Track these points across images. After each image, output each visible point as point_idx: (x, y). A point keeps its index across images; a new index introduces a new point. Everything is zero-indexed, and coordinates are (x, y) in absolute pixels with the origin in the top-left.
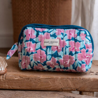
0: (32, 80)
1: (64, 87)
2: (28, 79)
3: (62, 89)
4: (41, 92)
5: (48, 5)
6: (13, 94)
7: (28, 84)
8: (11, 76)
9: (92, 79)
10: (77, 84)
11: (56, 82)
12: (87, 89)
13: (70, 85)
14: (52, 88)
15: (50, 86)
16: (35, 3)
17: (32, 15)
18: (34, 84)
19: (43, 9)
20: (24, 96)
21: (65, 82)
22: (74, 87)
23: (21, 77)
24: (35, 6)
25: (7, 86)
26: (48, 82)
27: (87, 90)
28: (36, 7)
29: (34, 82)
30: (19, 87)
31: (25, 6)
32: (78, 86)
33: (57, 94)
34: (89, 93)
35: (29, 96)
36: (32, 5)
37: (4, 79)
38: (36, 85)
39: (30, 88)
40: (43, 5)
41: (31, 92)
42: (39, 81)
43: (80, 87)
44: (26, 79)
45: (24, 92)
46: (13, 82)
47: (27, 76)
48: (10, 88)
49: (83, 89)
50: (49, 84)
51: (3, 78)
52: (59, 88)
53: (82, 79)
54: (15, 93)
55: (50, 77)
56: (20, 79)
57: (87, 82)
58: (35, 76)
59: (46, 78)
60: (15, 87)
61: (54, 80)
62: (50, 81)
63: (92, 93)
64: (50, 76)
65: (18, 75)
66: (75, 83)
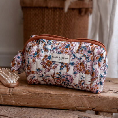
0: (42, 95)
1: (78, 105)
2: (38, 94)
3: (77, 107)
4: (52, 110)
5: (63, 21)
6: (20, 111)
7: (38, 100)
8: (19, 91)
9: (111, 97)
10: (93, 102)
11: (69, 99)
13: (86, 104)
14: (64, 106)
15: (62, 103)
16: (49, 18)
17: (45, 30)
18: (44, 100)
19: (57, 24)
21: (79, 100)
22: (90, 106)
23: (29, 92)
24: (48, 21)
25: (14, 101)
27: (104, 110)
28: (50, 22)
29: (45, 99)
30: (27, 103)
31: (37, 20)
32: (94, 105)
33: (70, 113)
34: (107, 113)
35: (38, 114)
36: (45, 19)
37: (11, 94)
38: (47, 102)
39: (39, 105)
40: (57, 20)
41: (40, 110)
42: (49, 98)
43: (97, 107)
44: (35, 95)
45: (32, 109)
46: (20, 98)
47: (37, 91)
48: (17, 104)
49: (100, 109)
51: (9, 92)
52: (72, 107)
53: (100, 97)
54: (22, 111)
55: (63, 94)
56: (28, 94)
57: (105, 101)
58: (45, 91)
59: (58, 95)
61: (67, 97)
62: (63, 98)
63: (110, 114)
64: (63, 92)
65: (26, 90)
66: (91, 101)
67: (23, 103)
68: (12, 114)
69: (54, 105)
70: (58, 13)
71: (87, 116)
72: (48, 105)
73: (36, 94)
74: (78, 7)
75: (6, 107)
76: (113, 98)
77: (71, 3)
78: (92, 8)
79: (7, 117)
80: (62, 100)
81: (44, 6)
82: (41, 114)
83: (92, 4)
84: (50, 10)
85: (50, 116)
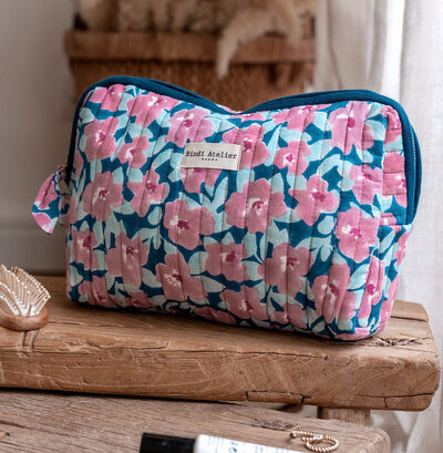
0: (133, 355)
1: (254, 387)
2: (121, 350)
3: (249, 394)
4: (164, 403)
6: (61, 408)
7: (119, 371)
8: (55, 339)
9: (364, 359)
10: (304, 375)
11: (224, 366)
12: (343, 398)
13: (280, 382)
14: (208, 389)
15: (201, 381)
18: (140, 370)
20: (100, 416)
21: (258, 368)
22: (294, 390)
23: (91, 344)
25: (39, 375)
26: (196, 366)
27: (342, 403)
29: (143, 365)
30: (85, 381)
32: (308, 386)
33: (225, 413)
34: (351, 412)
37: (28, 350)
38: (149, 376)
39: (125, 386)
41: (128, 402)
42: (159, 362)
43: (317, 390)
44: (109, 353)
45: (102, 402)
46: (61, 364)
47: (117, 339)
48: (50, 384)
49: (326, 398)
50: (200, 375)
51: (24, 344)
52: (235, 391)
53: (326, 358)
54: (68, 406)
55: (203, 348)
56: (87, 351)
57: (342, 371)
58: (145, 340)
59: (188, 352)
60: (68, 382)
61: (217, 360)
62: (204, 363)
63: (361, 416)
64: (203, 343)
65: (80, 336)
66: (295, 372)
67: (72, 380)
68: (33, 417)
69: (172, 387)
70: (195, 80)
71: (284, 421)
72: (152, 385)
73: (114, 350)
74: (264, 58)
75: (15, 396)
76: (370, 360)
77: (240, 44)
78: (313, 62)
80: (202, 368)
81: (148, 55)
82: (130, 416)
83: (313, 49)
84: (169, 72)
85: (158, 422)
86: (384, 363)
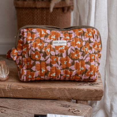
0: (33, 90)
1: (61, 96)
2: (30, 89)
3: (60, 98)
4: (41, 100)
5: (49, 18)
6: (17, 102)
7: (30, 93)
8: (15, 87)
9: (86, 89)
10: (72, 94)
11: (54, 92)
13: (67, 95)
14: (50, 97)
15: (49, 95)
16: (38, 16)
18: (35, 93)
19: (45, 21)
20: (26, 104)
22: (70, 96)
23: (23, 87)
24: (38, 19)
25: (11, 95)
27: (81, 99)
28: (39, 19)
30: (22, 96)
31: (28, 19)
32: (73, 96)
33: (55, 103)
34: (83, 101)
35: (30, 104)
36: (35, 18)
37: (9, 89)
38: (37, 94)
39: (31, 97)
40: (45, 18)
41: (32, 100)
42: (39, 91)
43: (75, 97)
45: (26, 100)
46: (17, 92)
47: (29, 86)
48: (14, 96)
49: (78, 98)
50: (49, 94)
51: (8, 88)
52: (57, 97)
53: (77, 89)
54: (19, 102)
55: (49, 88)
56: (22, 89)
57: (81, 92)
58: (36, 86)
59: (46, 89)
60: (18, 96)
61: (52, 90)
62: (49, 91)
63: (86, 102)
65: (21, 86)
66: (70, 93)
68: (11, 105)
69: (43, 96)
70: (45, 12)
73: (28, 89)
74: (61, 6)
75: (6, 99)
76: (87, 90)
78: (73, 6)
79: (7, 108)
81: (34, 6)
82: (33, 104)
83: (73, 3)
84: (39, 10)
85: (39, 106)
86: (91, 90)
